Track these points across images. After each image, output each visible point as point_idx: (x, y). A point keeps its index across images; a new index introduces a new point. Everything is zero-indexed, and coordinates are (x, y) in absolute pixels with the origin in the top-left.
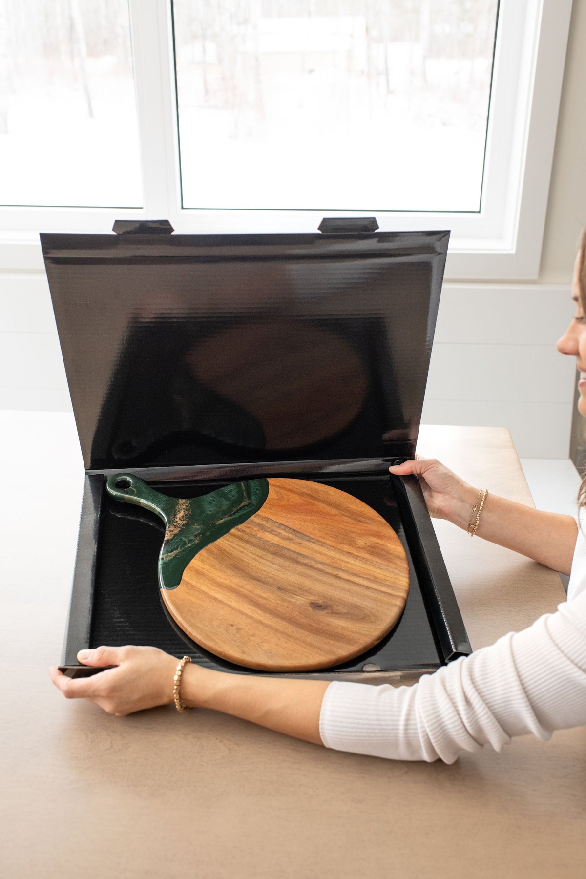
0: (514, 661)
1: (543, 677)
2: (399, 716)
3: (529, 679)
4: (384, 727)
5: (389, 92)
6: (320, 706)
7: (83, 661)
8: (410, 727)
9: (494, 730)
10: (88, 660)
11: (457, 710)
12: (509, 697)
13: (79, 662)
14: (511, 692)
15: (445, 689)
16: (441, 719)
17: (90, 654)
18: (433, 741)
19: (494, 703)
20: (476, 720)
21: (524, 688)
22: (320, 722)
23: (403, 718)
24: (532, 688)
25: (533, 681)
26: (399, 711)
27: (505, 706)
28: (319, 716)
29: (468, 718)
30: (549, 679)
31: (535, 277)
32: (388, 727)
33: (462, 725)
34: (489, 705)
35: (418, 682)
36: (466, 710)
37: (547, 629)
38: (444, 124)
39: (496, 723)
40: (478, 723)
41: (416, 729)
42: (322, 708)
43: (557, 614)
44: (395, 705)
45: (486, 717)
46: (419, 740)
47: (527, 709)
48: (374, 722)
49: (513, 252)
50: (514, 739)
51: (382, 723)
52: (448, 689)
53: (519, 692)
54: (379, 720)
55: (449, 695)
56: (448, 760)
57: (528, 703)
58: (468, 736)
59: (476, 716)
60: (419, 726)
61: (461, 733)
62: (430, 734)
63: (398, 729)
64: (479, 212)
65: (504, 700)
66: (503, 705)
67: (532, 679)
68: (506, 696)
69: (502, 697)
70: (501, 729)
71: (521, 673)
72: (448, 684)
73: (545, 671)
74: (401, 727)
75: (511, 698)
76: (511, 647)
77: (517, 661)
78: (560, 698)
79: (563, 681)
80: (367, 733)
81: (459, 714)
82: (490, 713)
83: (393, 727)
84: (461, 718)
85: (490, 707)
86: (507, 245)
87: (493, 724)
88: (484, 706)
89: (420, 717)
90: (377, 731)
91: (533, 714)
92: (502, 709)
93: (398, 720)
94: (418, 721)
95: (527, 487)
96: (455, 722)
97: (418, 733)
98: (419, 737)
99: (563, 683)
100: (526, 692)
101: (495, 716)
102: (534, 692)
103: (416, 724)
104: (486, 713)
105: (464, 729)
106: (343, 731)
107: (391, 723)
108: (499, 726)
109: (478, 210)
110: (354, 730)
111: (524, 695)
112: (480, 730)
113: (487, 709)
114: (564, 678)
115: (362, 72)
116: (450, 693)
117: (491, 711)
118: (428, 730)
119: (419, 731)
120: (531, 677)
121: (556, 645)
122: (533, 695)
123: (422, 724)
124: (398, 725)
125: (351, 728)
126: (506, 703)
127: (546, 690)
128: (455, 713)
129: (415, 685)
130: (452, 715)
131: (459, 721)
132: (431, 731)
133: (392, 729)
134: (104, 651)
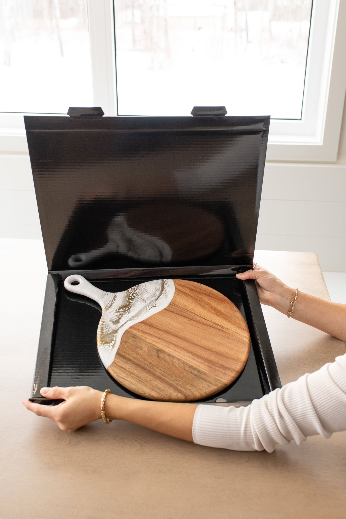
0: (308, 391)
1: (326, 401)
2: (241, 425)
3: (317, 402)
4: (231, 432)
5: (248, 42)
6: (193, 418)
7: (44, 395)
8: (248, 432)
9: (296, 432)
10: (47, 394)
11: (275, 421)
12: (305, 413)
13: (42, 396)
14: (306, 410)
15: (267, 408)
16: (266, 426)
17: (48, 390)
18: (261, 440)
19: (296, 417)
20: (286, 426)
21: (314, 408)
22: (193, 428)
23: (243, 426)
24: (320, 408)
25: (320, 403)
26: (241, 422)
27: (303, 418)
28: (192, 424)
29: (281, 426)
30: (330, 402)
31: (335, 160)
32: (234, 432)
33: (278, 430)
34: (293, 418)
35: (251, 404)
36: (280, 421)
37: (328, 372)
38: (282, 62)
39: (298, 429)
40: (287, 428)
41: (251, 433)
42: (194, 420)
43: (335, 363)
44: (239, 419)
45: (292, 425)
46: (253, 440)
47: (316, 420)
48: (226, 429)
49: (321, 144)
50: (308, 437)
51: (230, 429)
52: (269, 408)
53: (312, 410)
54: (229, 427)
55: (270, 412)
56: (269, 450)
57: (317, 417)
58: (281, 436)
59: (286, 424)
60: (252, 431)
61: (278, 434)
62: (259, 435)
63: (240, 433)
64: (301, 119)
65: (302, 415)
66: (302, 417)
67: (319, 402)
68: (304, 412)
69: (301, 413)
70: (300, 432)
71: (313, 399)
72: (269, 406)
73: (327, 398)
74: (242, 432)
75: (307, 414)
76: (307, 382)
77: (310, 391)
78: (336, 413)
79: (338, 403)
80: (221, 435)
81: (276, 423)
82: (294, 422)
83: (237, 432)
84: (277, 426)
85: (294, 419)
86: (318, 140)
87: (296, 429)
88: (291, 418)
89: (253, 426)
90: (227, 434)
91: (320, 423)
92: (301, 420)
93: (241, 428)
94: (252, 428)
95: (327, 289)
96: (274, 428)
97: (252, 435)
98: (253, 438)
99: (338, 404)
100: (315, 410)
101: (297, 424)
102: (321, 410)
103: (251, 430)
104: (292, 423)
105: (279, 432)
106: (207, 433)
107: (236, 429)
108: (299, 430)
109: (300, 118)
110: (213, 433)
111: (315, 412)
112: (288, 432)
113: (292, 420)
114: (338, 401)
115: (232, 29)
116: (270, 411)
117: (295, 421)
118: (258, 433)
119: (253, 434)
120: (318, 401)
121: (334, 381)
122: (320, 412)
123: (255, 429)
124: (240, 430)
125: (212, 432)
126: (303, 417)
127: (328, 409)
128: (274, 423)
129: (249, 406)
130: (272, 424)
131: (276, 428)
132: (260, 433)
133: (237, 433)
134: (57, 390)
